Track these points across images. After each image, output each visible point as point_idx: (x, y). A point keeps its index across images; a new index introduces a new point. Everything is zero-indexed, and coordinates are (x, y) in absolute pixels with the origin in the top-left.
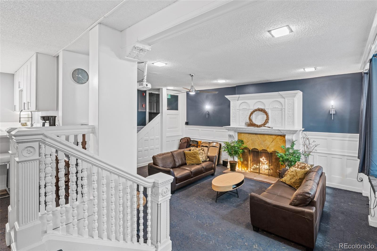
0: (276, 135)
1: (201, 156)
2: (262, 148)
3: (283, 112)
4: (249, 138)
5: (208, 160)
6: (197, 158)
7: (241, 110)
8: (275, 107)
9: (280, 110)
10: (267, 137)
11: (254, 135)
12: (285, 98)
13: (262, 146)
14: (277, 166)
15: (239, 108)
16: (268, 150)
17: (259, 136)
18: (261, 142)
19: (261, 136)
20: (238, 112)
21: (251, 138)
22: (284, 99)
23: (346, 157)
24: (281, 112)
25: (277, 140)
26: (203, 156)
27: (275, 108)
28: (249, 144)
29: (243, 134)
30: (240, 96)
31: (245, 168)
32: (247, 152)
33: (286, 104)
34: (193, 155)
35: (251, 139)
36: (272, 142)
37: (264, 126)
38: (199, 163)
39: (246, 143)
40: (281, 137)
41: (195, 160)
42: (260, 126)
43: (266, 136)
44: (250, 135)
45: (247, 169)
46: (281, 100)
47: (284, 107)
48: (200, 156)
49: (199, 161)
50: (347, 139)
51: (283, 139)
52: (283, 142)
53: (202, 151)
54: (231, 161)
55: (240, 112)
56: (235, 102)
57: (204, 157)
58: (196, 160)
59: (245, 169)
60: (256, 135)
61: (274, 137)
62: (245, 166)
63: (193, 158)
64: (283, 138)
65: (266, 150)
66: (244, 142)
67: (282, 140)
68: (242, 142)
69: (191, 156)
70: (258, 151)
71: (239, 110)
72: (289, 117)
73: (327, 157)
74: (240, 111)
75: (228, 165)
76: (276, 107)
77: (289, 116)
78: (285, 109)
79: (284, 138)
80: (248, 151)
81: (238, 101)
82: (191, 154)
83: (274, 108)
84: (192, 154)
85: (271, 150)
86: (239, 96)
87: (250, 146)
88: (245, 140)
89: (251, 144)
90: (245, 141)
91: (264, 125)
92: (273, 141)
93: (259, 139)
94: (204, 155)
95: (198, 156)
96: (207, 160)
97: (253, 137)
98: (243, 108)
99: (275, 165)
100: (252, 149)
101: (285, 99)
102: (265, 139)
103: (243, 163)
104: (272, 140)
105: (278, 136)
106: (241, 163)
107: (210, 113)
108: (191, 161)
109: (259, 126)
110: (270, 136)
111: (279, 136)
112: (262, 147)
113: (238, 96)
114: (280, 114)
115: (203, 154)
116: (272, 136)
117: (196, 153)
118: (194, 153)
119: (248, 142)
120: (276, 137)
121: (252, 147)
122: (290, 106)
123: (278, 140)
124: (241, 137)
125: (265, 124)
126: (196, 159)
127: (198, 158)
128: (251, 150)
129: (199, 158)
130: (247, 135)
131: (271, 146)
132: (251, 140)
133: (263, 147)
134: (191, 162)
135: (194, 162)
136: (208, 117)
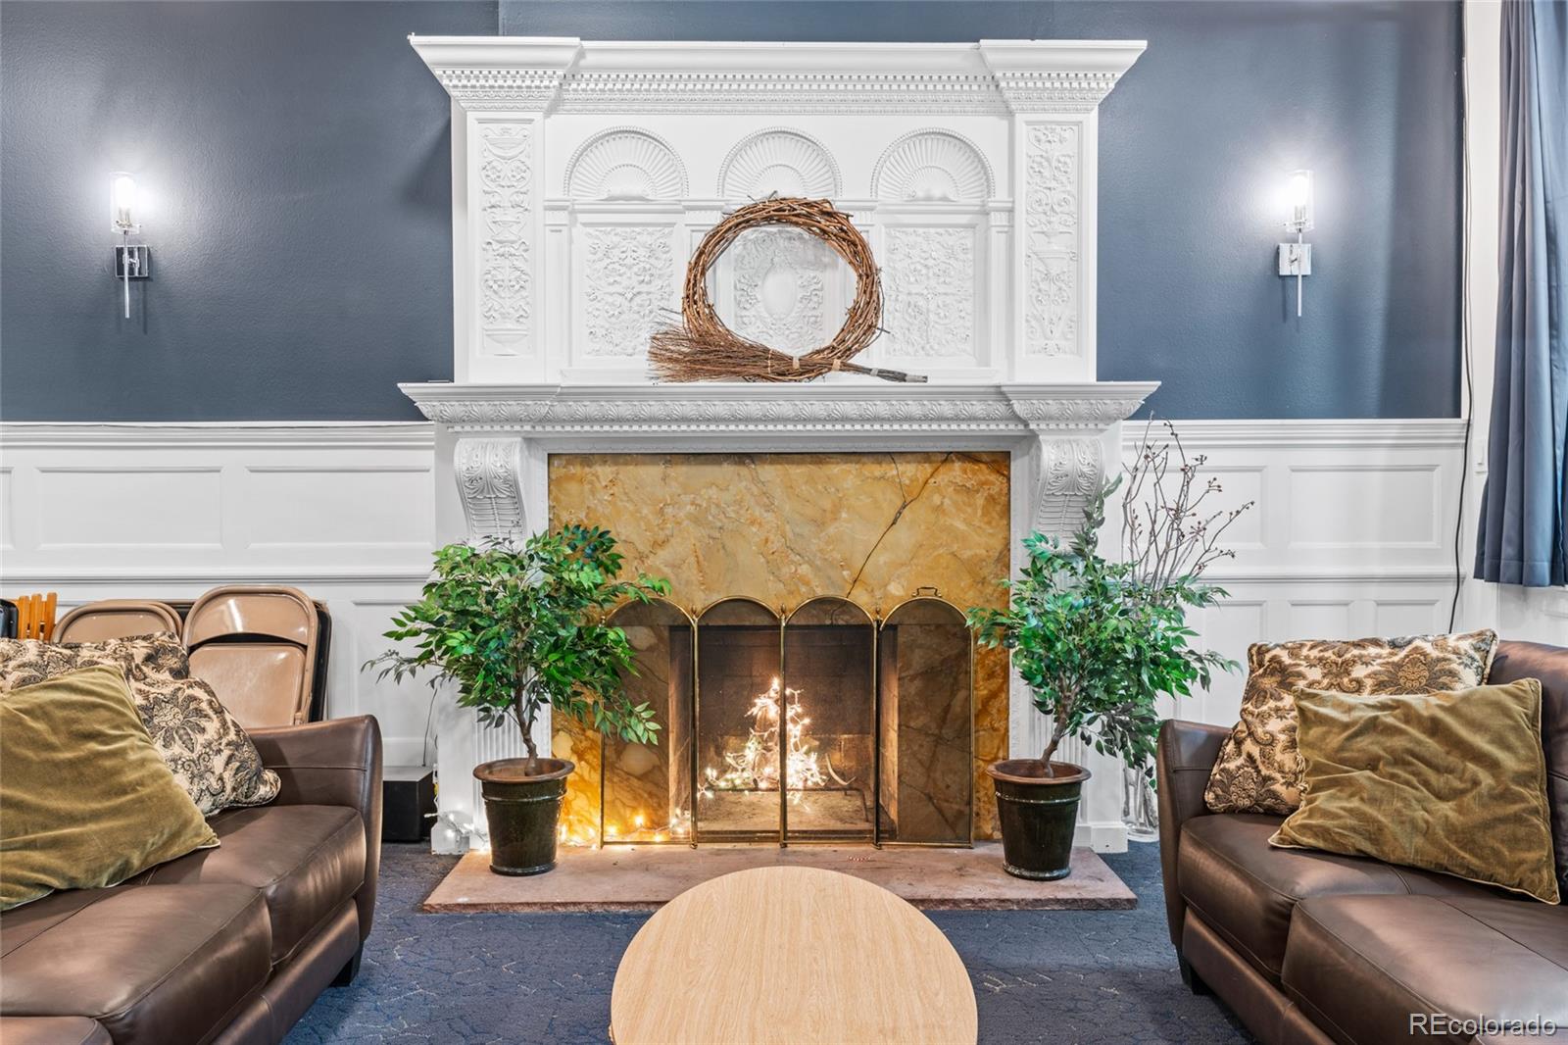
0: (926, 457)
1: (177, 749)
2: (803, 589)
3: (998, 242)
4: (673, 504)
5: (268, 786)
6: (132, 776)
7: (583, 218)
8: (920, 194)
9: (964, 219)
10: (846, 475)
11: (728, 469)
12: (1010, 114)
13: (805, 569)
14: (938, 740)
15: (560, 195)
16: (861, 598)
17: (768, 472)
18: (790, 535)
19: (797, 471)
20: (556, 230)
21: (687, 498)
22: (1005, 123)
23: (1375, 592)
24: (969, 243)
25: (937, 499)
26: (200, 739)
27: (929, 199)
28: (673, 566)
29: (605, 472)
30: (591, 59)
31: (634, 809)
32: (651, 649)
33: (1022, 162)
34: (51, 747)
35: (690, 508)
36: (894, 523)
37: (846, 367)
38: (176, 851)
39: (642, 557)
40: (969, 466)
41: (95, 816)
42: (811, 368)
43: (835, 469)
44: (681, 471)
45: (658, 823)
46: (983, 130)
47: (1000, 195)
48: (158, 750)
49: (169, 825)
50: (1380, 457)
51: (982, 484)
52: (983, 515)
53: (166, 676)
54: (489, 766)
55: (571, 242)
56: (530, 121)
57: (218, 763)
58: (114, 812)
59: (628, 829)
60: (743, 471)
61: (909, 471)
62: (636, 797)
63: (61, 783)
64: (984, 473)
65: (843, 605)
66: (617, 549)
67: (980, 500)
68: (599, 548)
69: (25, 761)
70: (763, 620)
71: (562, 217)
72: (1043, 286)
73: (1259, 604)
74: (573, 223)
75: (434, 820)
76: (937, 193)
77: (1047, 277)
78: (1011, 211)
79: (993, 477)
80: (666, 634)
81: (552, 110)
82: (17, 741)
83: (913, 199)
84: (40, 726)
85: (886, 596)
86: (582, 54)
87: (688, 583)
88: (625, 533)
89: (692, 559)
90: (634, 538)
91: (840, 353)
92: (906, 512)
93: (768, 508)
94: (212, 726)
95: (133, 756)
96: (264, 791)
97: (713, 492)
98: (611, 199)
99: (919, 730)
100: (699, 607)
101: (1019, 118)
102: (827, 504)
103: (613, 767)
104: (890, 501)
105: (945, 461)
106: (596, 777)
107: (162, 260)
108: (30, 846)
109: (796, 364)
110: (876, 470)
111: (957, 465)
112: (807, 583)
113: (568, 56)
114: (962, 256)
115: (199, 712)
116: (891, 470)
117: (94, 706)
118: (60, 714)
119: (659, 544)
120: (928, 468)
121: (709, 589)
122: (1053, 184)
123: (947, 501)
124: (592, 502)
125: (849, 352)
126: (123, 790)
127: (141, 783)
128: (695, 623)
129: (158, 776)
130: (652, 472)
131: (881, 558)
132: (696, 521)
133: (815, 583)
134: (37, 857)
135: (92, 849)
136: (142, 307)
